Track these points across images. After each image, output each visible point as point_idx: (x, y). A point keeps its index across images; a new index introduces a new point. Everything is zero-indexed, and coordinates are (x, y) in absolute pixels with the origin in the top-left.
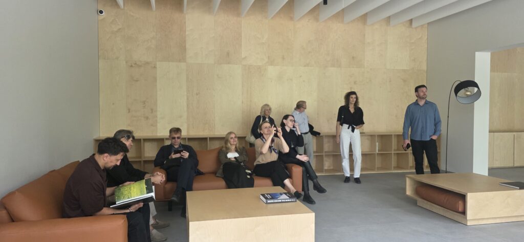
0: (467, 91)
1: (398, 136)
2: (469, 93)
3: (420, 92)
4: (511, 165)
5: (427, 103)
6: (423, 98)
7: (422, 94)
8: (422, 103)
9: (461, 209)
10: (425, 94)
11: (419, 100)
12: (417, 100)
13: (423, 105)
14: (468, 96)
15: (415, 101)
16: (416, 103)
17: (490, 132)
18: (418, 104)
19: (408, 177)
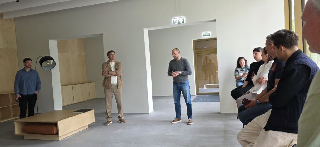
0: (47, 62)
1: (12, 94)
2: (48, 64)
3: (26, 63)
4: (73, 103)
5: (31, 70)
6: (29, 67)
7: (28, 64)
8: (28, 70)
9: (55, 132)
10: (30, 65)
11: (26, 68)
12: (24, 68)
13: (29, 71)
14: (48, 66)
15: (23, 68)
16: (24, 70)
17: (61, 86)
18: (25, 71)
19: (16, 122)
